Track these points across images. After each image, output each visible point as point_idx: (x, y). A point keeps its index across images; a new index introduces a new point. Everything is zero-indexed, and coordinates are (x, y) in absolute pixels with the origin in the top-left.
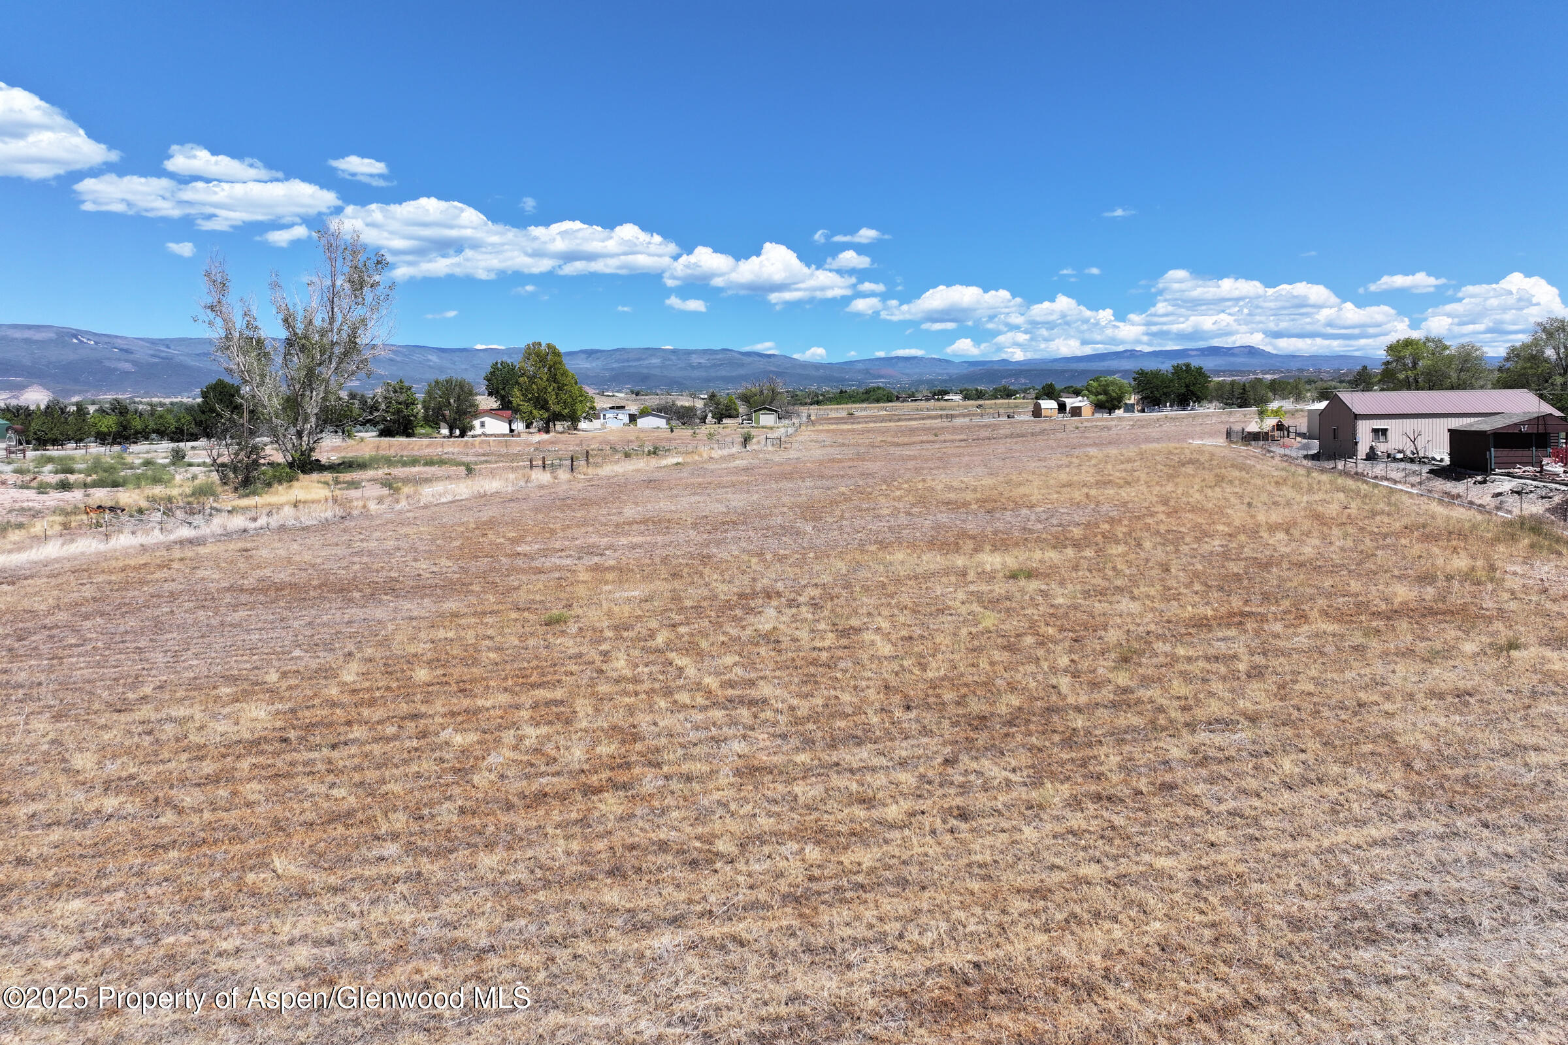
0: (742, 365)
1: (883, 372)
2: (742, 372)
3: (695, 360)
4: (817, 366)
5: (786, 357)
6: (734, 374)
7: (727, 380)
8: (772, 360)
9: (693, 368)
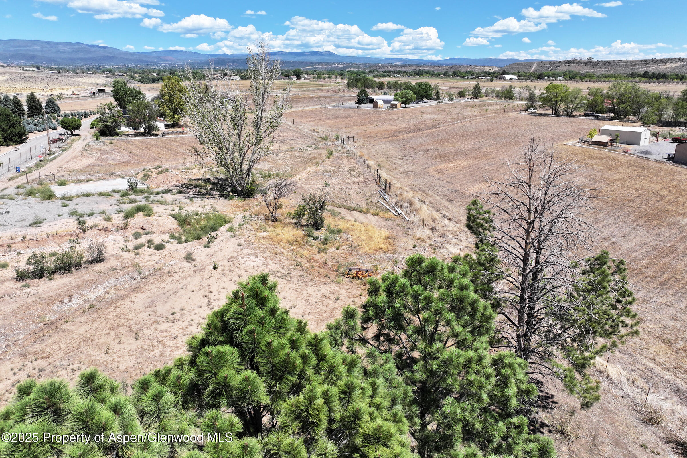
0: (90, 52)
1: (167, 58)
2: (90, 55)
3: (61, 48)
4: (132, 54)
5: (114, 49)
6: (86, 56)
7: (83, 60)
8: (107, 49)
9: (61, 52)
